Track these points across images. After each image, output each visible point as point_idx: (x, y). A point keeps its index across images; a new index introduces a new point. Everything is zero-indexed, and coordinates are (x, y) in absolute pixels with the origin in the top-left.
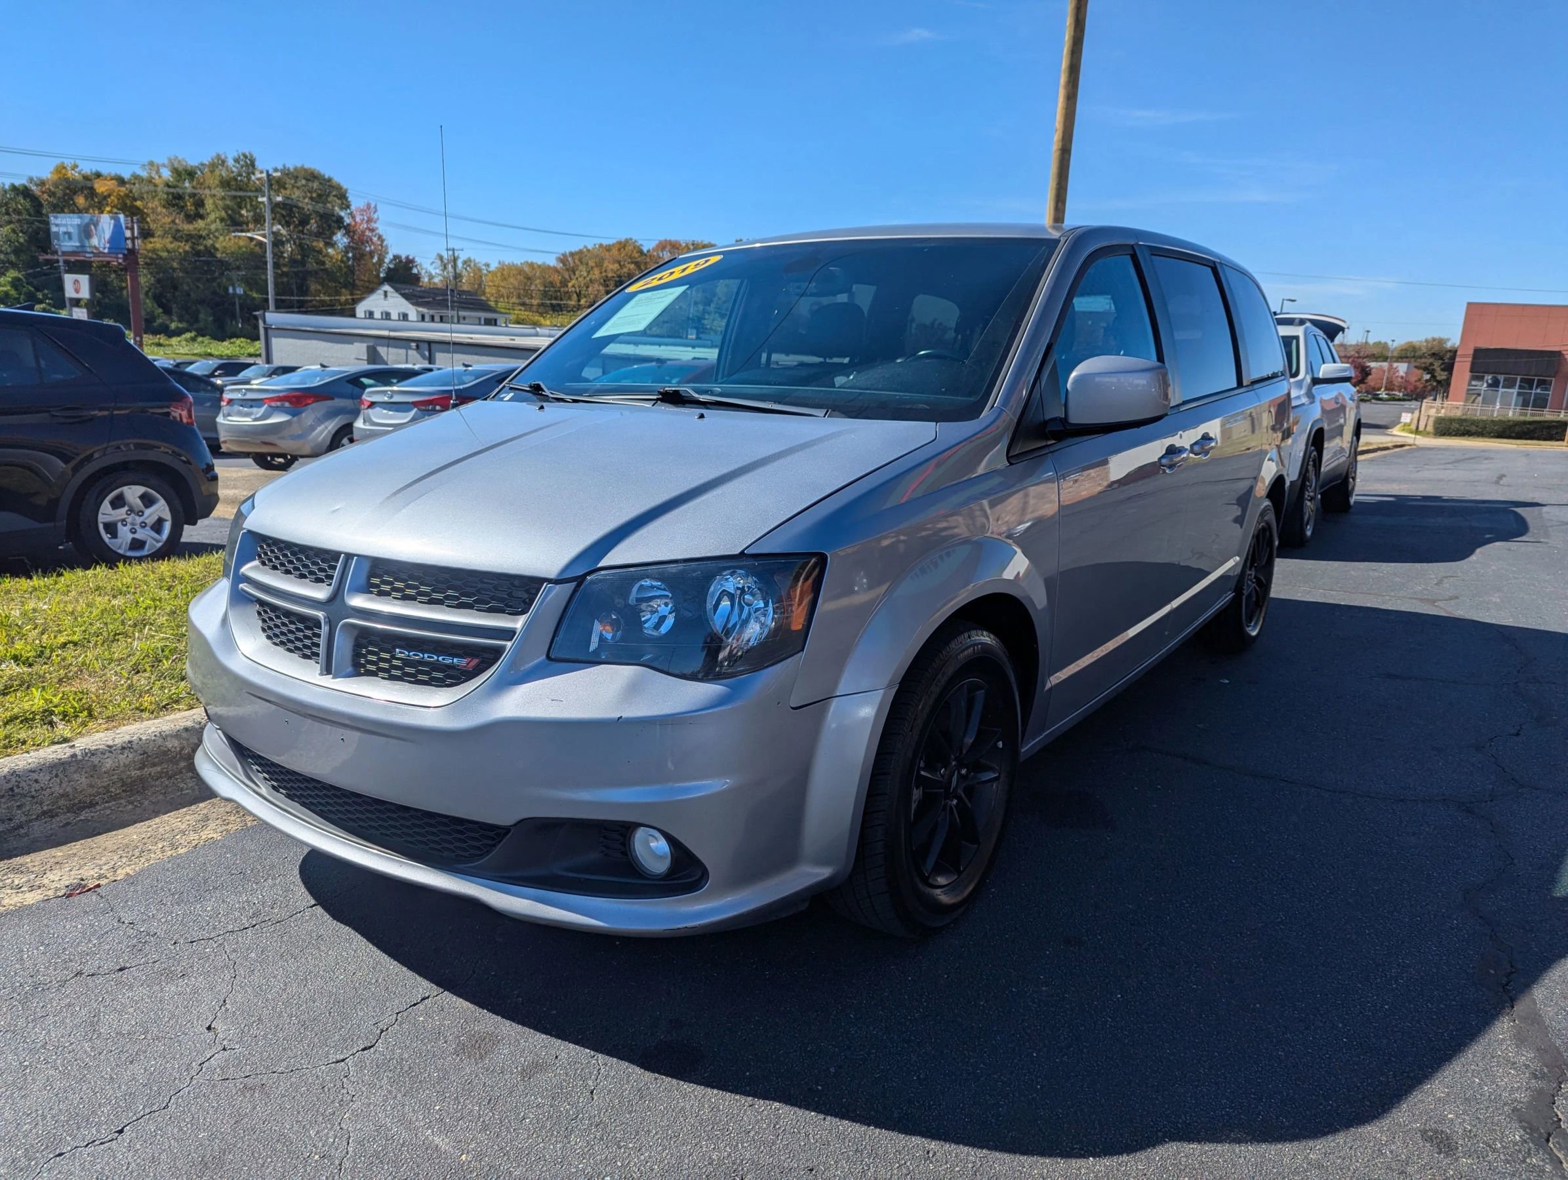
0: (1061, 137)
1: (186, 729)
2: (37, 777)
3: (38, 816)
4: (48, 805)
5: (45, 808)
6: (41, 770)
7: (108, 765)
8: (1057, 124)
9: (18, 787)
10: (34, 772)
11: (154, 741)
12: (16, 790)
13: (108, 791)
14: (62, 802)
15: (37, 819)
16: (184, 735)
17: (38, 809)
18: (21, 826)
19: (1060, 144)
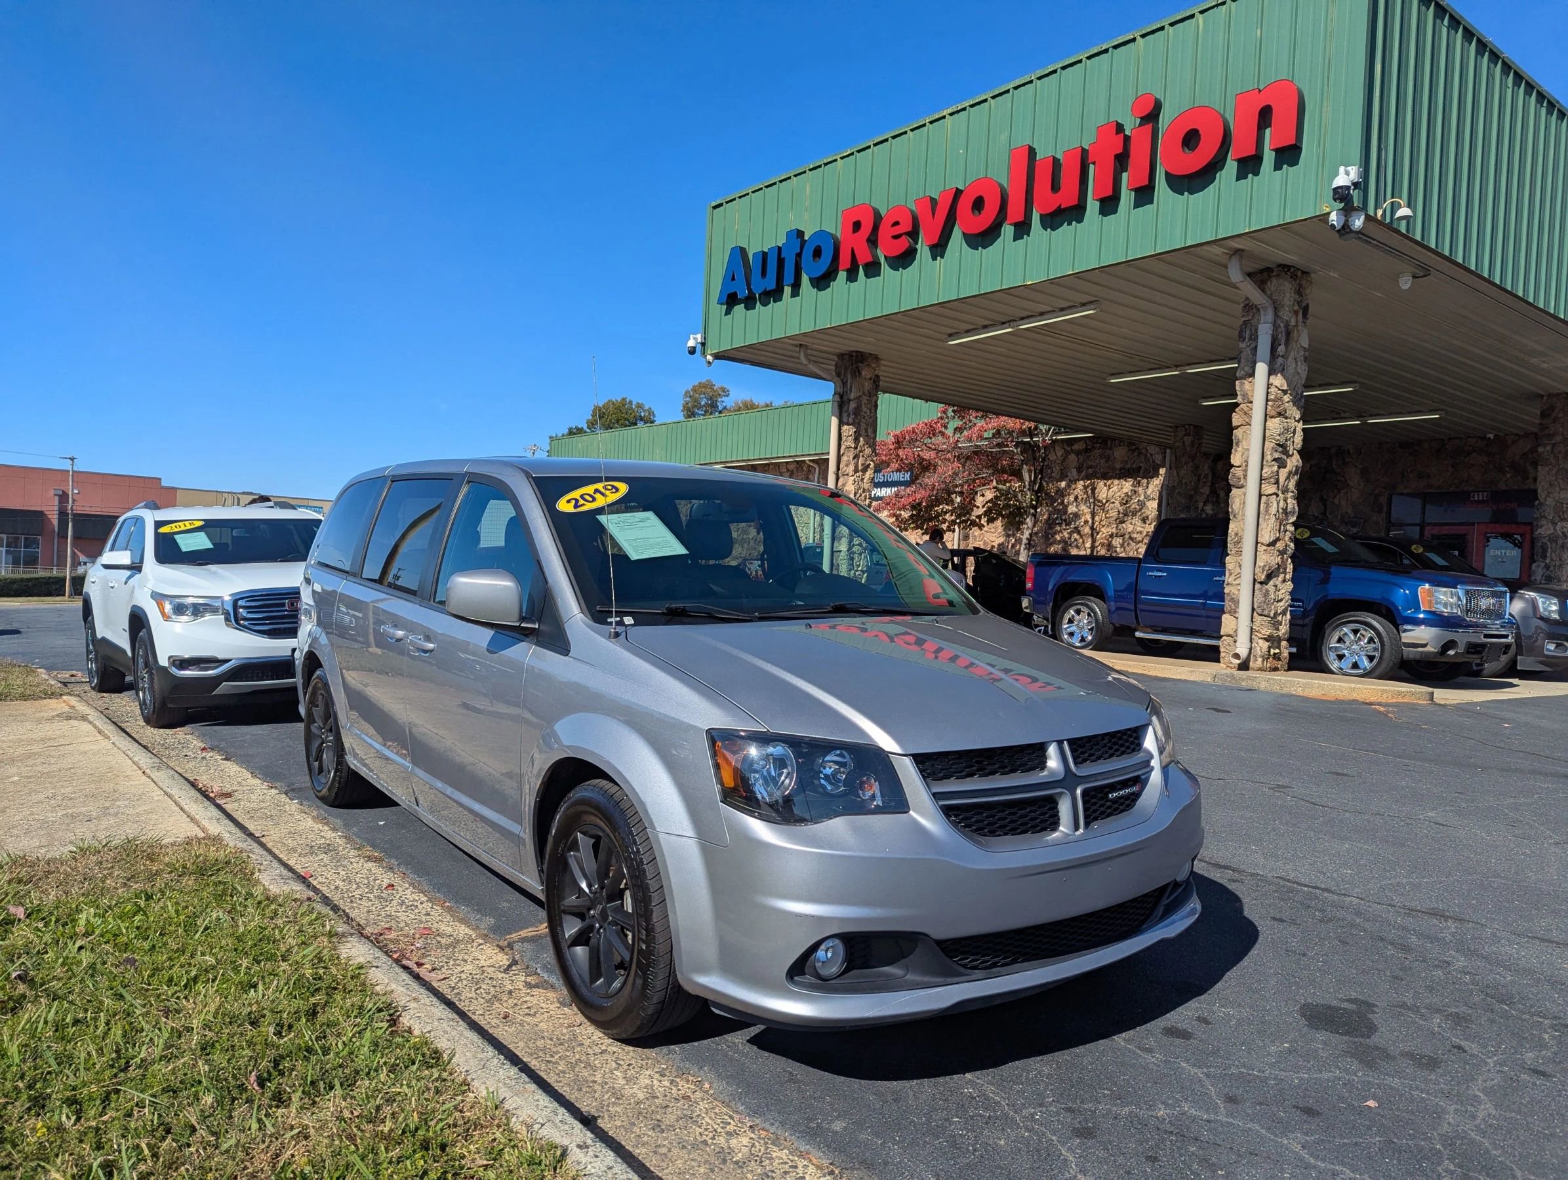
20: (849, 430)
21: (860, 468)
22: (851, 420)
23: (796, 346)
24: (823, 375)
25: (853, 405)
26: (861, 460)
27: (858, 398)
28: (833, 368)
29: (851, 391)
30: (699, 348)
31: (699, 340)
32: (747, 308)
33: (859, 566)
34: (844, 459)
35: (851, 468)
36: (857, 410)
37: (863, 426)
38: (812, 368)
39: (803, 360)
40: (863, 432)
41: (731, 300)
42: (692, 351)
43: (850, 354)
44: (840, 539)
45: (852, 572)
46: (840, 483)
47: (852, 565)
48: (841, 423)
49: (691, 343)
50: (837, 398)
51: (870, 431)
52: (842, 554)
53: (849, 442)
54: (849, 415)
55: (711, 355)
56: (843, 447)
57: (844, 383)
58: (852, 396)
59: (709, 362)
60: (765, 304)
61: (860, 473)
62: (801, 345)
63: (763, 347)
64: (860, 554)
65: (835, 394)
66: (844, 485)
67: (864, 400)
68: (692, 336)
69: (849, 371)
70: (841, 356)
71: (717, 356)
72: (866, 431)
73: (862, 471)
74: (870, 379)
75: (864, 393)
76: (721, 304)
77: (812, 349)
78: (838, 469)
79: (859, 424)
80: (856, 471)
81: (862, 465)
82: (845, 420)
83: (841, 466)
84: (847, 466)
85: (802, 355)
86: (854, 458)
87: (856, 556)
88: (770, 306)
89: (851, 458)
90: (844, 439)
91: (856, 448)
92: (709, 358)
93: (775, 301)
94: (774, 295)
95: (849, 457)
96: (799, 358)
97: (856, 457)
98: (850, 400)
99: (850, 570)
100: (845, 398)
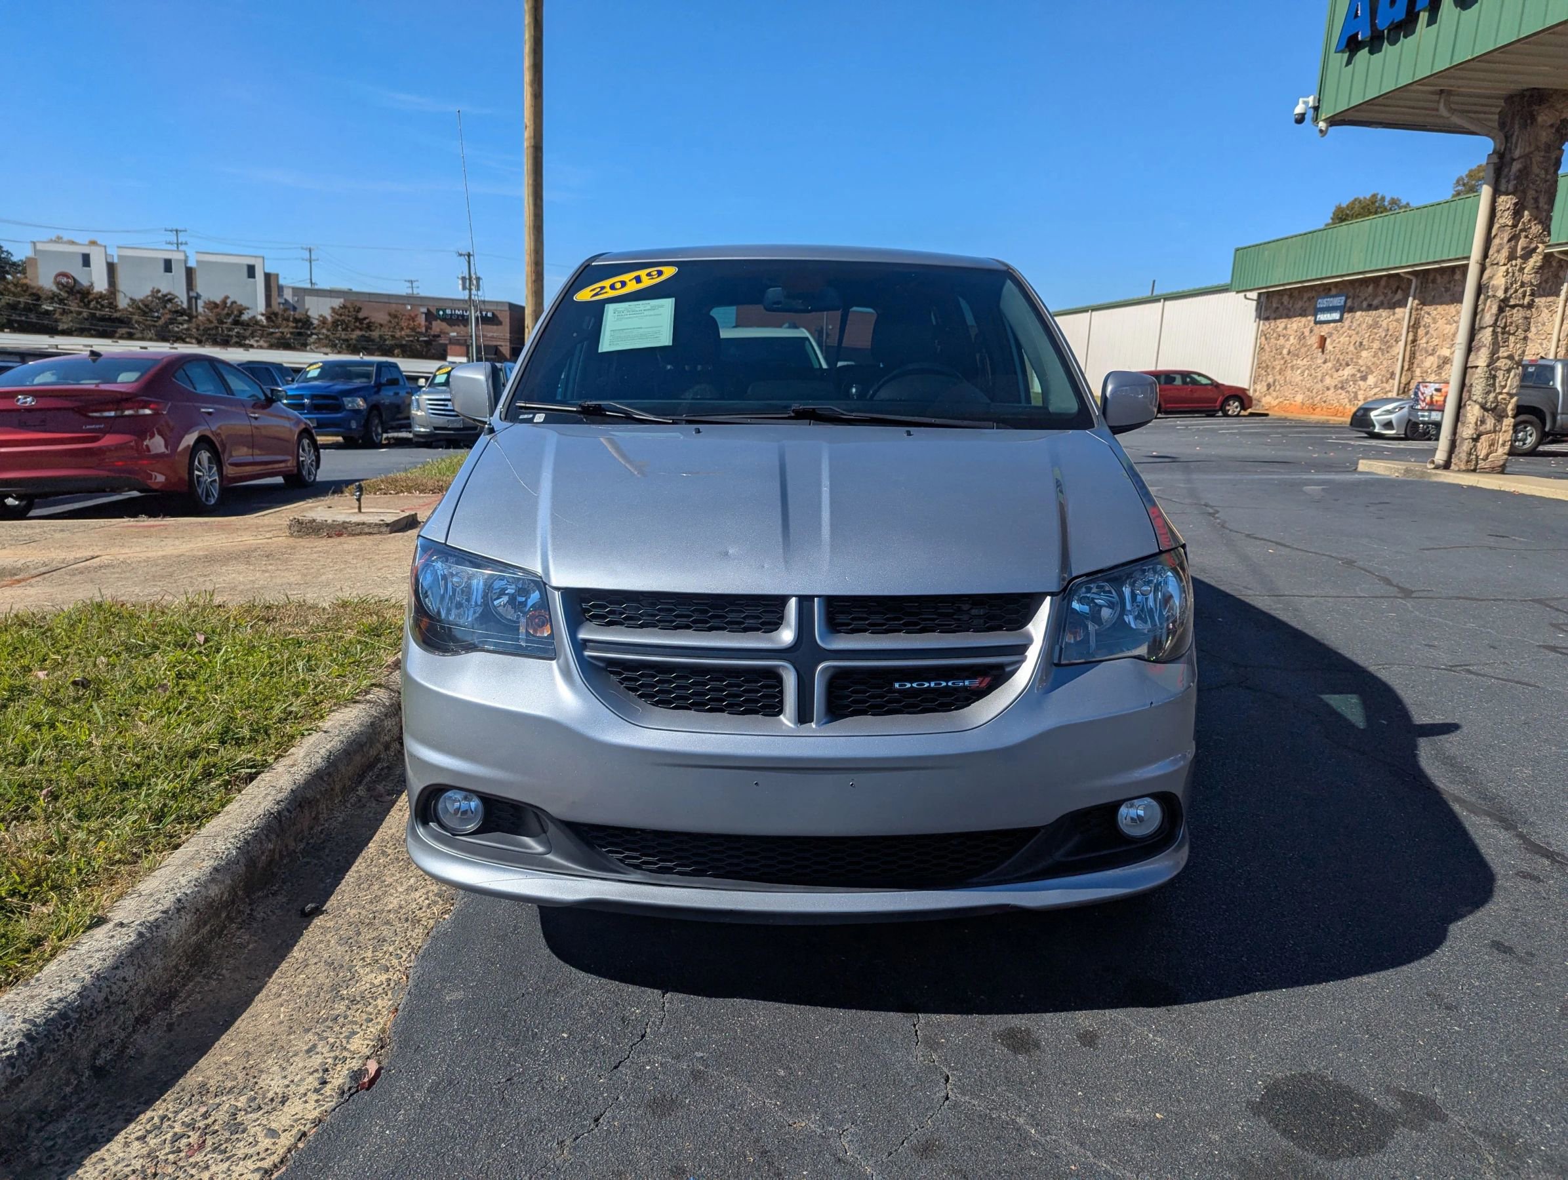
0: (532, 134)
1: (216, 869)
2: (123, 975)
3: (134, 1027)
4: (138, 1009)
5: (136, 1014)
6: (122, 963)
7: (174, 936)
8: (526, 120)
9: (111, 993)
10: (117, 968)
11: (199, 892)
12: (111, 999)
13: (179, 971)
14: (148, 1000)
15: (134, 1031)
16: (219, 877)
17: (131, 1017)
18: (124, 1047)
19: (532, 140)
20: (1506, 202)
21: (1519, 252)
22: (1511, 188)
23: (1433, 93)
24: (1473, 128)
25: (1516, 166)
26: (1522, 242)
27: (1527, 156)
28: (1497, 117)
29: (1516, 147)
30: (1310, 115)
31: (1311, 104)
32: (1371, 52)
33: (1504, 387)
34: (1496, 242)
35: (1505, 253)
36: (1524, 172)
37: (1531, 194)
38: (1456, 120)
39: (1443, 111)
40: (1530, 202)
41: (1352, 45)
42: (1300, 119)
43: (1522, 94)
44: (1478, 349)
45: (1492, 396)
46: (1485, 276)
47: (1494, 385)
48: (1496, 193)
49: (1299, 109)
50: (1495, 159)
51: (1542, 202)
52: (1479, 370)
53: (1505, 219)
54: (1508, 182)
55: (1325, 120)
56: (1496, 226)
57: (1507, 138)
58: (1517, 154)
59: (1321, 131)
60: (1393, 42)
61: (1519, 261)
62: (1442, 91)
63: (1389, 102)
64: (1509, 371)
65: (1494, 152)
66: (1491, 278)
67: (1538, 157)
68: (1301, 100)
69: (1518, 118)
70: (1510, 99)
71: (1333, 121)
72: (1536, 200)
73: (1522, 257)
74: (1552, 126)
75: (1538, 148)
76: (1343, 51)
77: (1458, 95)
78: (1485, 255)
79: (1524, 192)
80: (1512, 257)
81: (1523, 249)
82: (1503, 188)
83: (1491, 253)
84: (1498, 251)
85: (1442, 105)
86: (1509, 241)
87: (1500, 374)
88: (1399, 44)
89: (1506, 240)
90: (1498, 214)
91: (1514, 226)
92: (1322, 125)
93: (1405, 37)
94: (1406, 26)
95: (1502, 239)
96: (1437, 110)
97: (1514, 238)
98: (1514, 160)
99: (1488, 393)
100: (1508, 157)
